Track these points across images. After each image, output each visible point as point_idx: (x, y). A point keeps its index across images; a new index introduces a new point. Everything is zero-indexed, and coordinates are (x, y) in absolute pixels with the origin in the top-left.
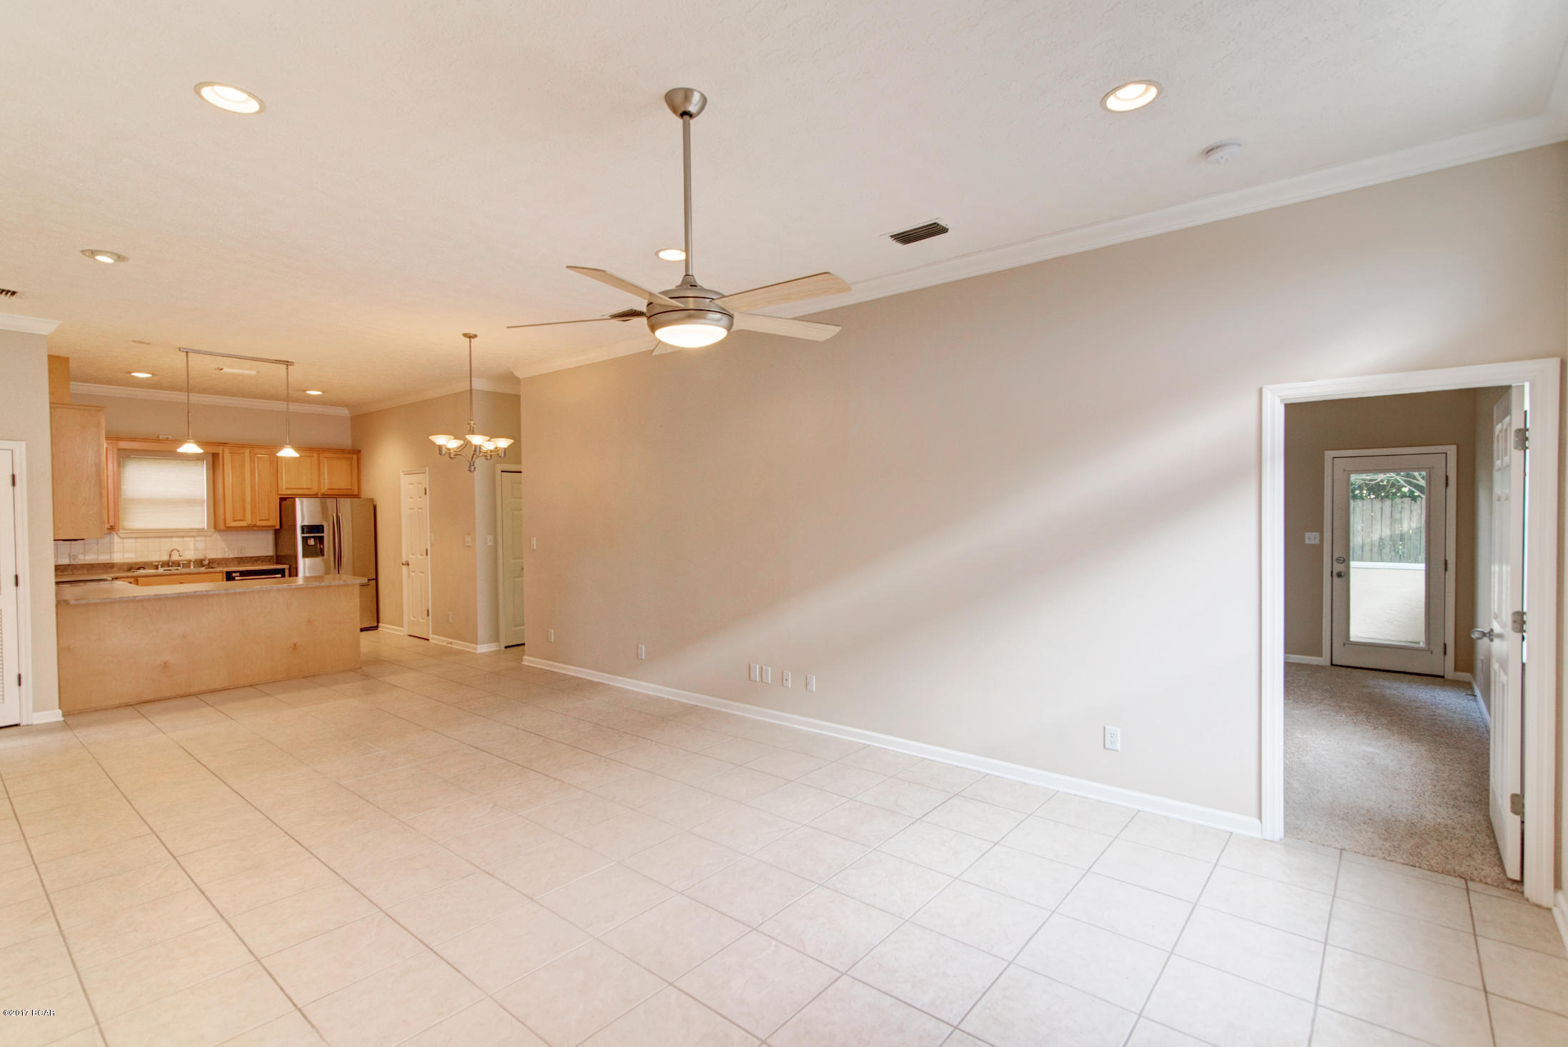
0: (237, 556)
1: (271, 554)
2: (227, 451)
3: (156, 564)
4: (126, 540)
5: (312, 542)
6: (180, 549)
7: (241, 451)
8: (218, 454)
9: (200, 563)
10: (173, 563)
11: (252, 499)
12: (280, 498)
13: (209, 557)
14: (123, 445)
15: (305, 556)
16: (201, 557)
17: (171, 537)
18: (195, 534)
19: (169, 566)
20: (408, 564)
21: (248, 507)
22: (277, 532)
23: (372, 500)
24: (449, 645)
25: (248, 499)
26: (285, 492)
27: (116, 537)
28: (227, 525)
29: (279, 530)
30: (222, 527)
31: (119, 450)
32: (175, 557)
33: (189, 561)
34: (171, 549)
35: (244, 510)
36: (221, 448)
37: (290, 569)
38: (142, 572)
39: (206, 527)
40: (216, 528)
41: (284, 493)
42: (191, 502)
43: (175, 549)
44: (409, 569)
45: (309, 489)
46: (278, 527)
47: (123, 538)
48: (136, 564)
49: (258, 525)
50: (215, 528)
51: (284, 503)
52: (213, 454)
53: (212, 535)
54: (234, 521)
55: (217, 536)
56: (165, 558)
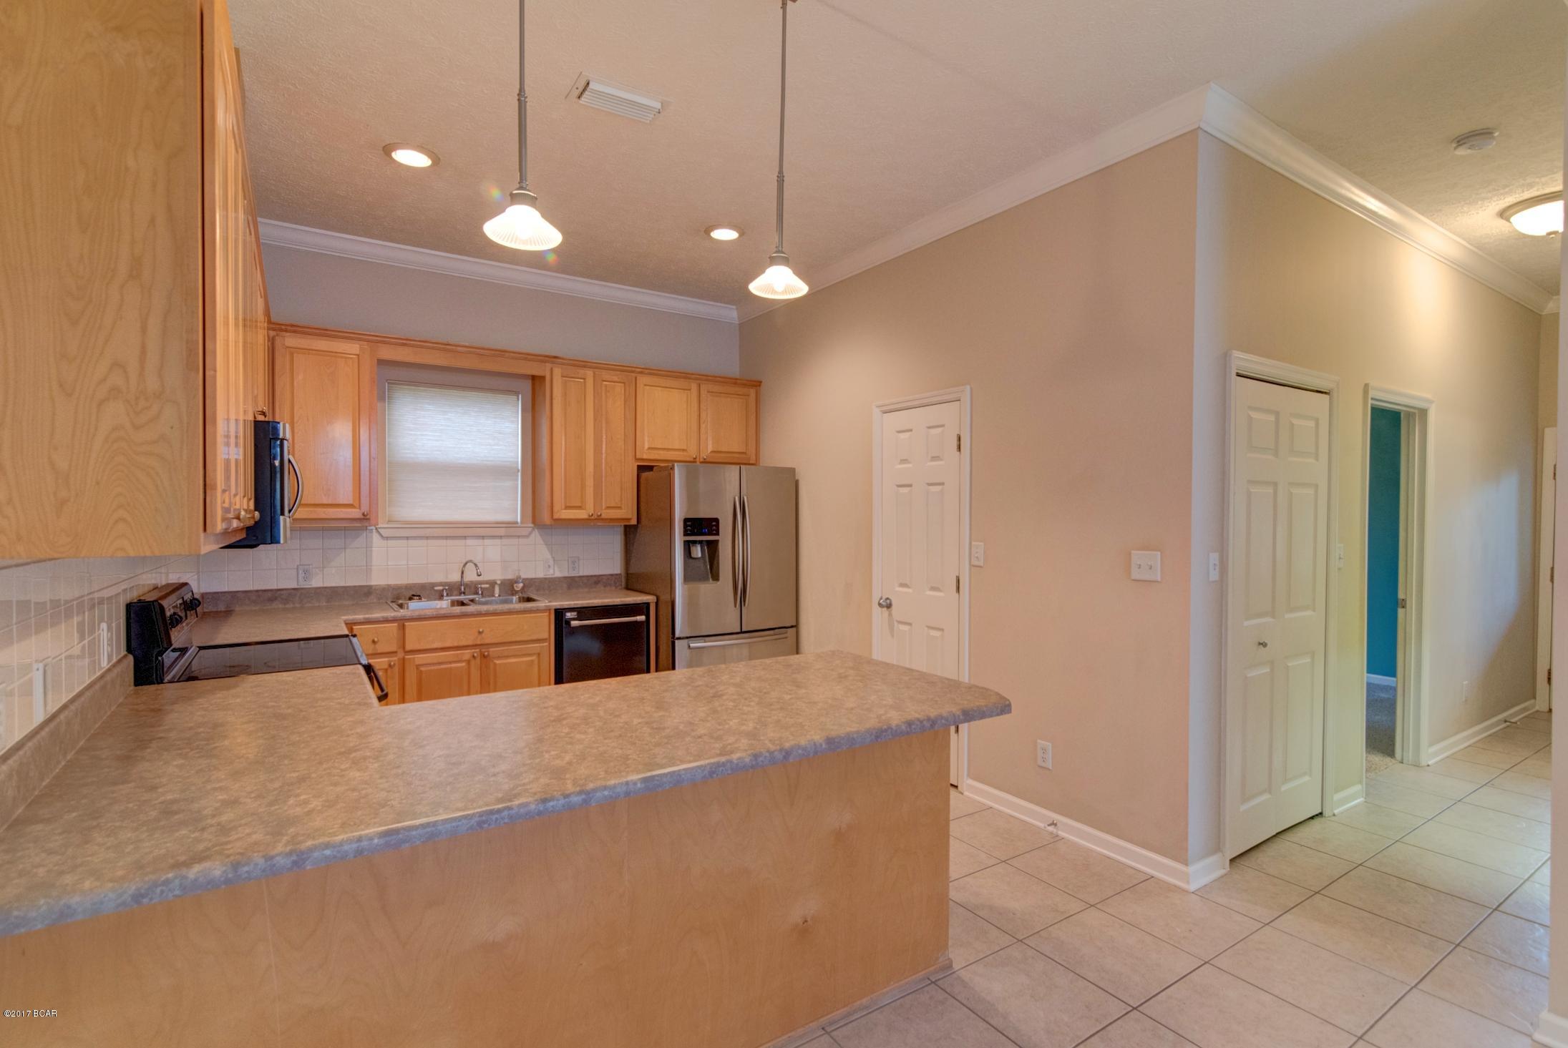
0: (566, 575)
1: (619, 572)
2: (557, 372)
3: (441, 588)
4: (391, 543)
5: (697, 551)
6: (477, 559)
7: (581, 372)
8: (543, 378)
9: (508, 587)
10: (467, 585)
11: (595, 466)
12: (639, 467)
13: (524, 576)
14: (387, 353)
15: (687, 578)
16: (510, 576)
17: (465, 537)
18: (502, 532)
19: (461, 593)
20: (889, 606)
21: (590, 482)
22: (630, 532)
23: (792, 471)
24: (1051, 829)
25: (590, 469)
26: (646, 455)
27: (375, 536)
28: (556, 516)
29: (635, 527)
30: (546, 518)
31: (381, 362)
32: (470, 576)
33: (493, 584)
34: (464, 562)
35: (583, 487)
36: (549, 366)
37: (657, 604)
38: (414, 606)
39: (519, 520)
40: (536, 522)
41: (645, 457)
42: (497, 471)
43: (471, 561)
44: (890, 615)
45: (683, 450)
46: (634, 522)
47: (387, 538)
48: (408, 587)
49: (604, 516)
50: (534, 522)
51: (645, 475)
52: (533, 378)
53: (530, 533)
54: (567, 508)
55: (536, 536)
56: (455, 577)
